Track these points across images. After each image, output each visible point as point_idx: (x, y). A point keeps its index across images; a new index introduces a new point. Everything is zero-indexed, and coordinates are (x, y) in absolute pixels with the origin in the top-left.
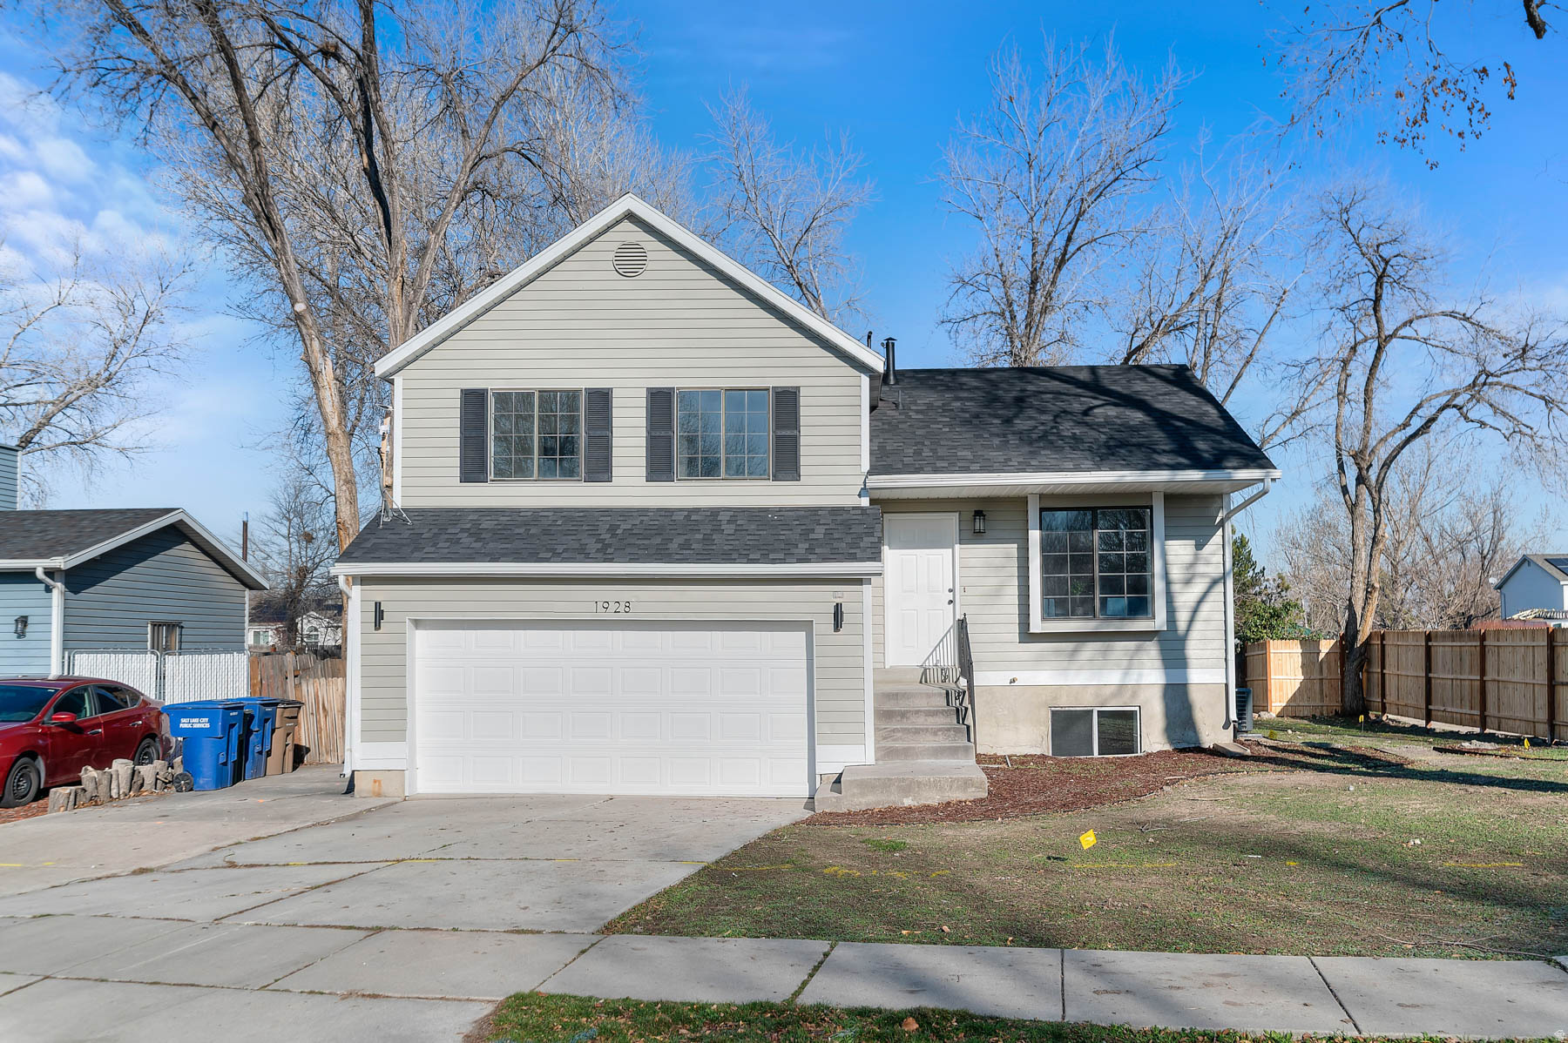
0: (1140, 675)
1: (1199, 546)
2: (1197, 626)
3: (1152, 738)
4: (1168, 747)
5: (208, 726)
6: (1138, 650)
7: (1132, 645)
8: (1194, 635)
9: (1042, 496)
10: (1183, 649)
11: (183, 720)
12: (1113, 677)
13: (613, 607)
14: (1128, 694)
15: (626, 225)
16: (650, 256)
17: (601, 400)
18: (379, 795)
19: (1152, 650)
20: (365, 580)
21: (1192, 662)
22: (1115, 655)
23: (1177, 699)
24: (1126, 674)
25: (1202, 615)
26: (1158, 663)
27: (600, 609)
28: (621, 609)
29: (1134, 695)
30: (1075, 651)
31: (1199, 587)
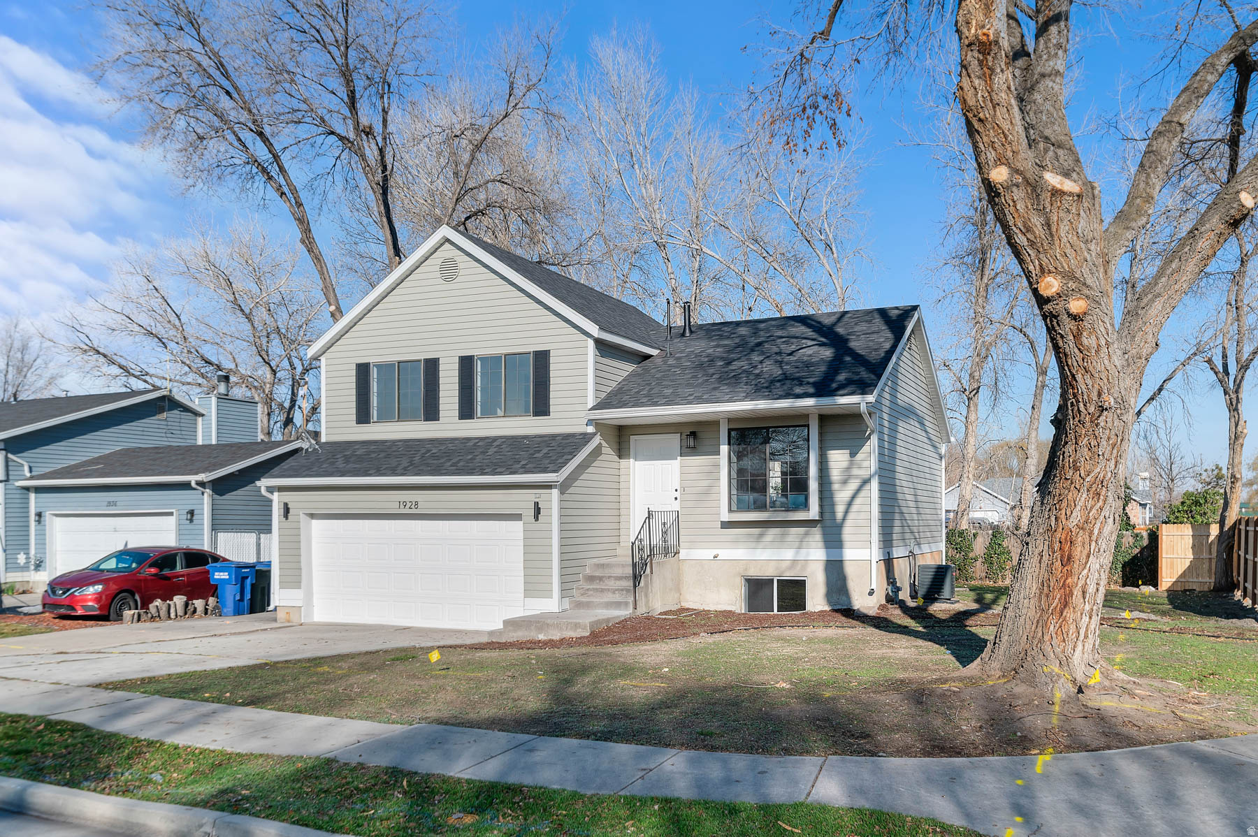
0: (808, 554)
1: (853, 455)
2: (851, 516)
3: (816, 600)
4: (827, 608)
5: (227, 577)
6: (806, 534)
7: (802, 530)
8: (848, 523)
9: (729, 420)
10: (840, 534)
11: (216, 574)
12: (789, 554)
13: (409, 505)
14: (799, 567)
15: (447, 245)
16: (461, 266)
17: (432, 366)
18: (289, 621)
19: (816, 535)
20: (281, 489)
21: (847, 544)
22: (790, 538)
23: (836, 573)
24: (797, 553)
25: (854, 508)
26: (821, 544)
27: (402, 506)
28: (413, 506)
29: (804, 568)
30: (761, 535)
31: (853, 485)
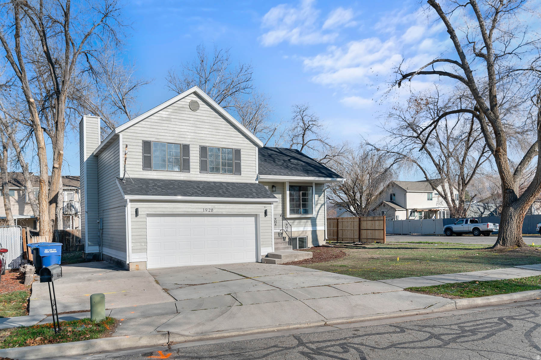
0: (307, 229)
1: (319, 196)
2: (319, 216)
3: (310, 245)
4: (313, 246)
5: (56, 251)
6: (307, 222)
7: (305, 221)
8: (318, 218)
9: (290, 182)
10: (316, 222)
11: (45, 250)
12: (301, 229)
13: (208, 210)
14: (304, 233)
15: (193, 95)
16: (200, 106)
18: (138, 270)
19: (309, 221)
21: (318, 225)
22: (302, 223)
23: (315, 235)
24: (304, 228)
25: (319, 213)
26: (311, 225)
27: (205, 211)
28: (210, 211)
29: (306, 233)
30: (293, 222)
31: (319, 206)
